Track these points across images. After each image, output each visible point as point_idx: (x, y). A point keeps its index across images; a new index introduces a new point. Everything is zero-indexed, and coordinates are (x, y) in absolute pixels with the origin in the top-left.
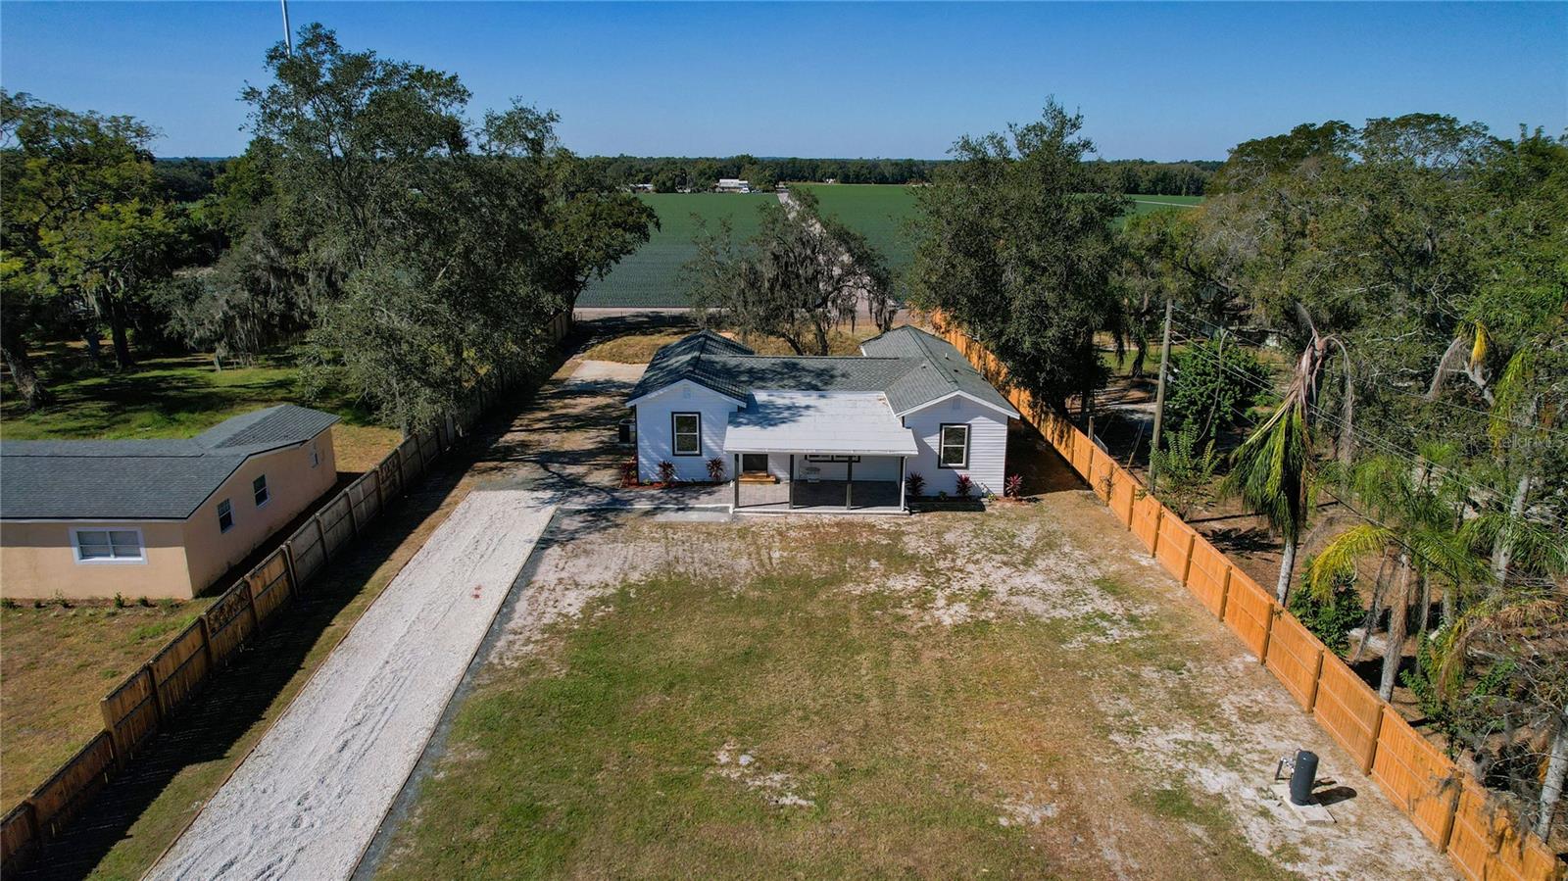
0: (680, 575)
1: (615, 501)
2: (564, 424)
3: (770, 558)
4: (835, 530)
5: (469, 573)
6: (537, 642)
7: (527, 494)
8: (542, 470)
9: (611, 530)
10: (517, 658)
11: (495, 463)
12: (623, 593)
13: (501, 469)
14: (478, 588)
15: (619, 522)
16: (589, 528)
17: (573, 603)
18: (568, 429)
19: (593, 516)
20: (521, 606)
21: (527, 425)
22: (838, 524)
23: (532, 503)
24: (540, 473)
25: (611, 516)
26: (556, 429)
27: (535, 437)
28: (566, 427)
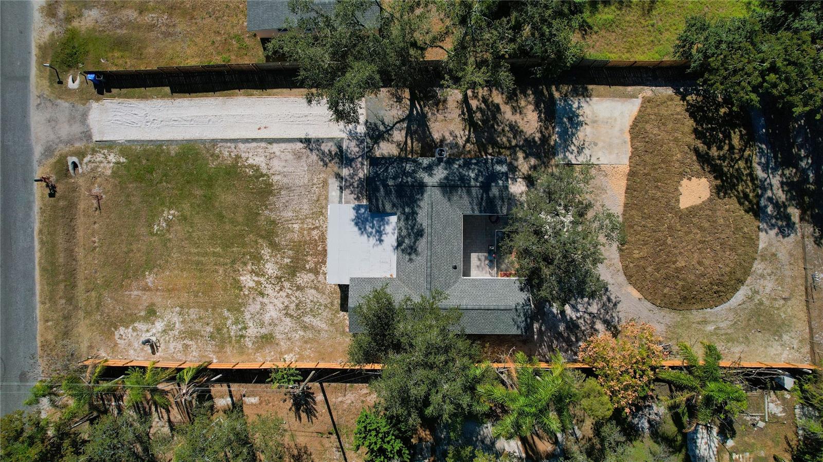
0: (278, 192)
3: (293, 223)
6: (230, 154)
9: (321, 163)
10: (220, 151)
12: (263, 175)
14: (265, 128)
15: (330, 165)
16: (323, 154)
17: (256, 160)
20: (254, 144)
25: (336, 160)
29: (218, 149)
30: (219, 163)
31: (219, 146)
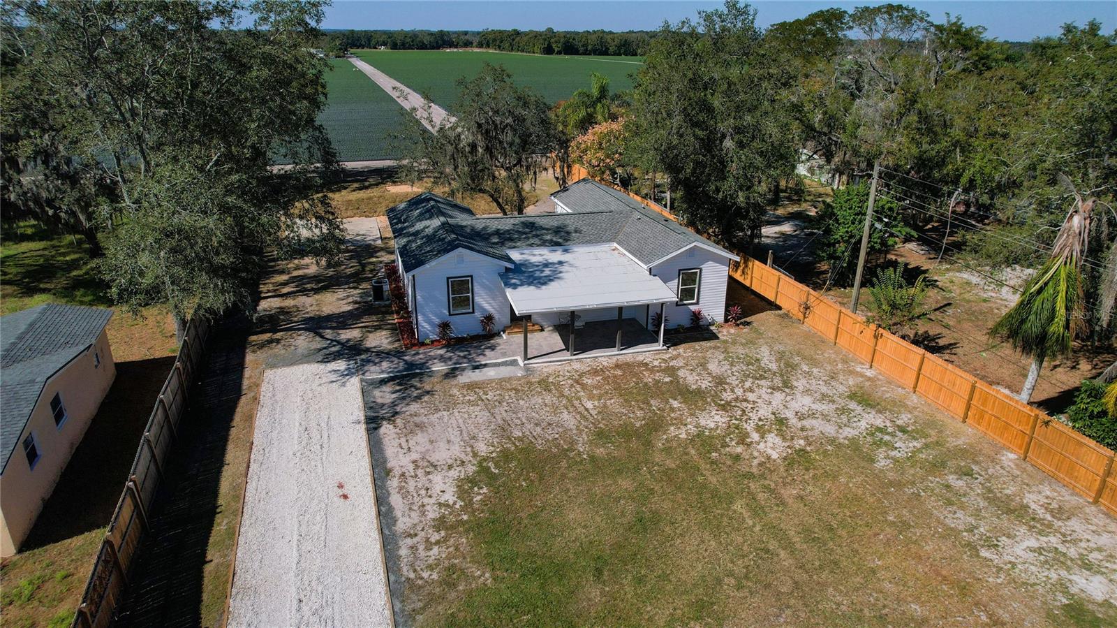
0: (520, 439)
1: (410, 365)
2: (308, 286)
3: (587, 410)
4: (619, 372)
5: (320, 470)
6: (437, 543)
7: (322, 366)
8: (318, 339)
9: (426, 398)
10: (430, 568)
11: (269, 335)
12: (483, 469)
13: (278, 341)
14: (341, 486)
15: (428, 388)
16: (404, 398)
17: (444, 487)
18: (317, 291)
19: (399, 384)
20: (396, 500)
21: (275, 291)
22: (617, 366)
23: (333, 377)
24: (318, 343)
25: (415, 382)
26: (304, 292)
27: (289, 303)
28: (312, 289)
29: (425, 575)
30: (473, 562)
31: (412, 575)
